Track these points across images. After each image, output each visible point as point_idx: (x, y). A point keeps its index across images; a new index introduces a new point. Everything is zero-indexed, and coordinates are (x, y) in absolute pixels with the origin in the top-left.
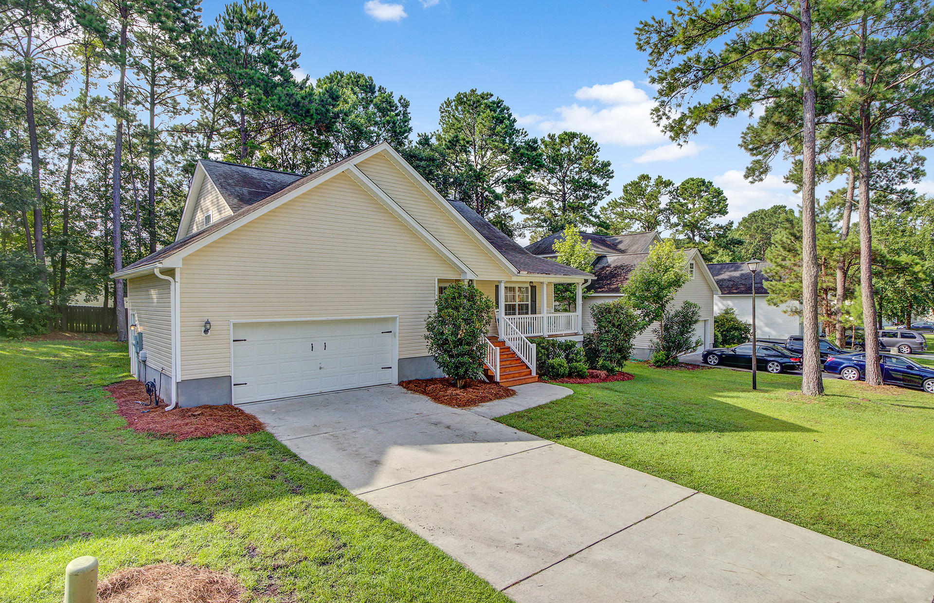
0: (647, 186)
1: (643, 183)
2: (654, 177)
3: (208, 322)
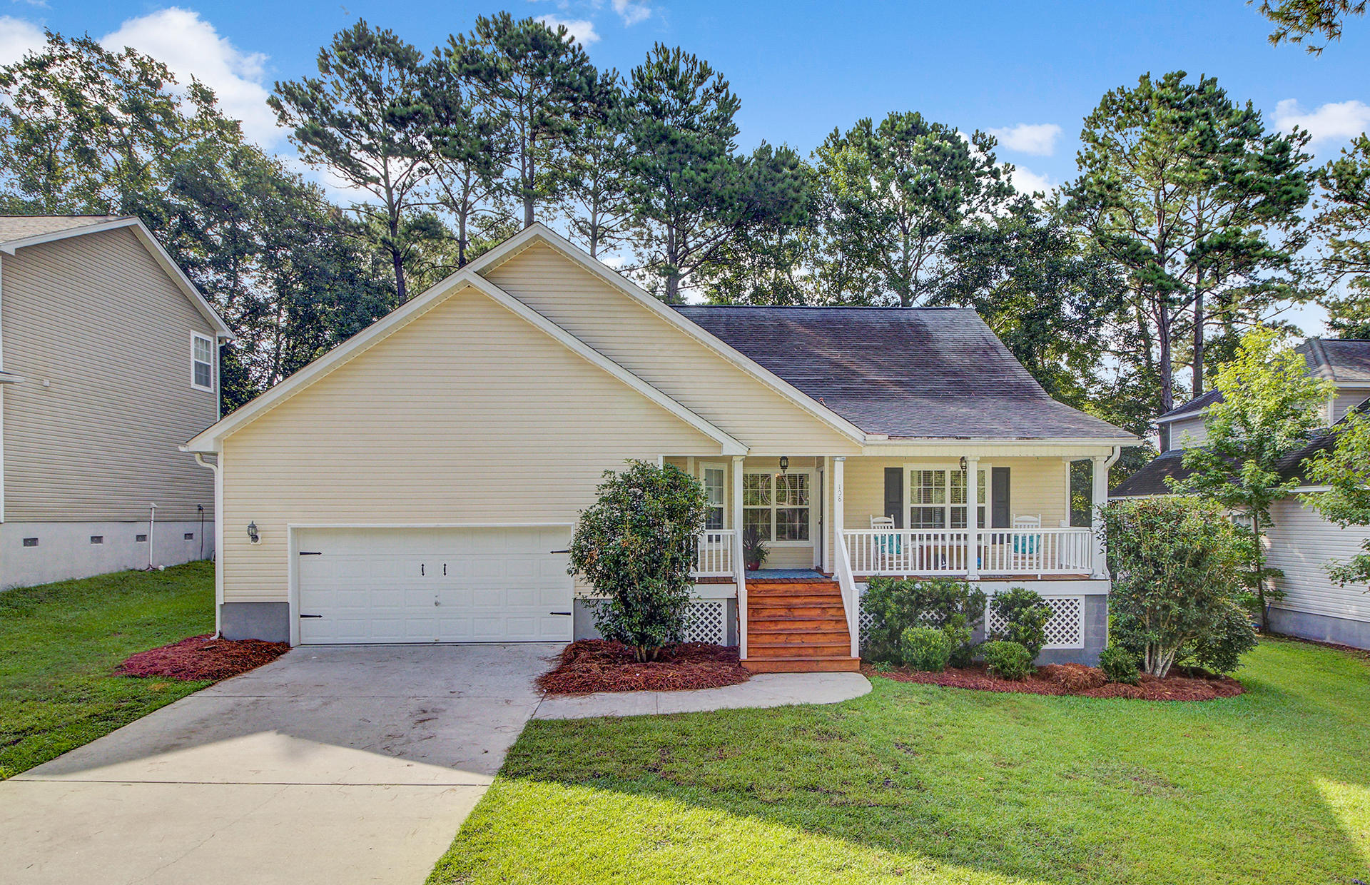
3: (253, 526)
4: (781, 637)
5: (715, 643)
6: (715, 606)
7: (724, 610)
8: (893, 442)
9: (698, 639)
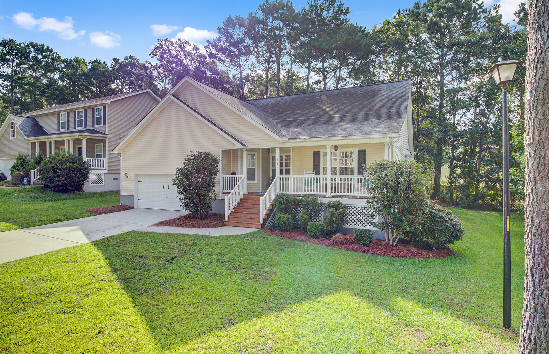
3: (126, 174)
8: (289, 141)
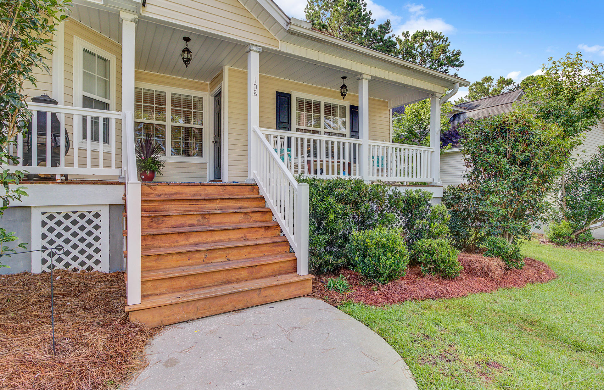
0: (490, 86)
1: (486, 85)
2: (496, 78)
4: (197, 256)
5: (90, 268)
6: (90, 216)
7: (105, 221)
9: (60, 266)
